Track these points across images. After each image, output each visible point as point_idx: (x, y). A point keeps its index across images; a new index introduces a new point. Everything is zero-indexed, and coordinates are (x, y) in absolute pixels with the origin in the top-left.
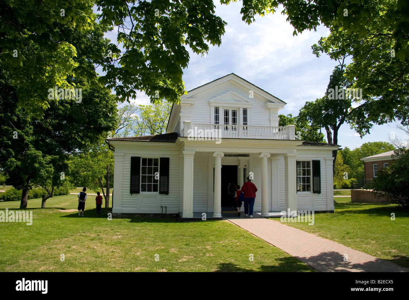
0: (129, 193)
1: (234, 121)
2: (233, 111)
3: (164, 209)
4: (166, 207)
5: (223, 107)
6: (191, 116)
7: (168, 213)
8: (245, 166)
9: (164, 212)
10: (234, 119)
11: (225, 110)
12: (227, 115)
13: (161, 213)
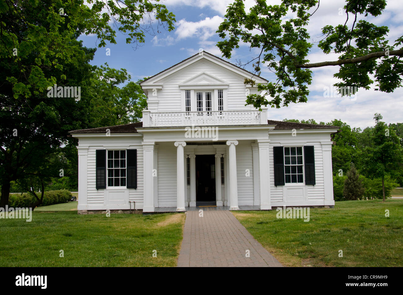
0: (95, 189)
1: (209, 104)
2: (207, 94)
3: (132, 204)
4: (134, 202)
5: (195, 90)
6: (160, 102)
7: (136, 208)
8: (222, 155)
9: (133, 208)
10: (209, 102)
11: (197, 93)
12: (200, 99)
13: (129, 208)
